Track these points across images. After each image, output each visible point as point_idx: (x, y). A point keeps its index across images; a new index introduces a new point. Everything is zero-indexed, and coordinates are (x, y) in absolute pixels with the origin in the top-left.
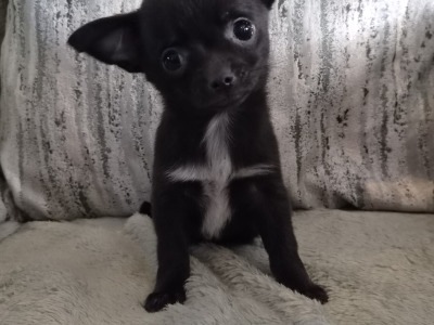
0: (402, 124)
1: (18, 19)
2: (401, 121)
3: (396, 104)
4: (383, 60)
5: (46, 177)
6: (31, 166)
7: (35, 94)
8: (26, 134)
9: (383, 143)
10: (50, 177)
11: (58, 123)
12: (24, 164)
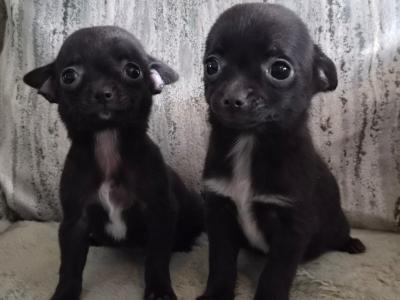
0: (377, 130)
1: (16, 34)
2: (377, 127)
3: (375, 111)
4: (359, 72)
5: (37, 180)
6: (23, 170)
7: (30, 104)
8: (20, 140)
9: (360, 147)
10: (42, 181)
11: (51, 131)
12: (17, 168)
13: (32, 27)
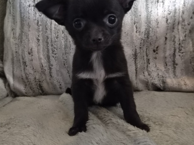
0: (182, 53)
1: (12, 8)
2: (182, 51)
3: (180, 44)
4: (174, 24)
5: (24, 77)
6: (17, 72)
7: (19, 41)
8: (15, 58)
9: (174, 61)
10: (26, 77)
11: (29, 53)
12: (15, 72)
13: (19, 4)
